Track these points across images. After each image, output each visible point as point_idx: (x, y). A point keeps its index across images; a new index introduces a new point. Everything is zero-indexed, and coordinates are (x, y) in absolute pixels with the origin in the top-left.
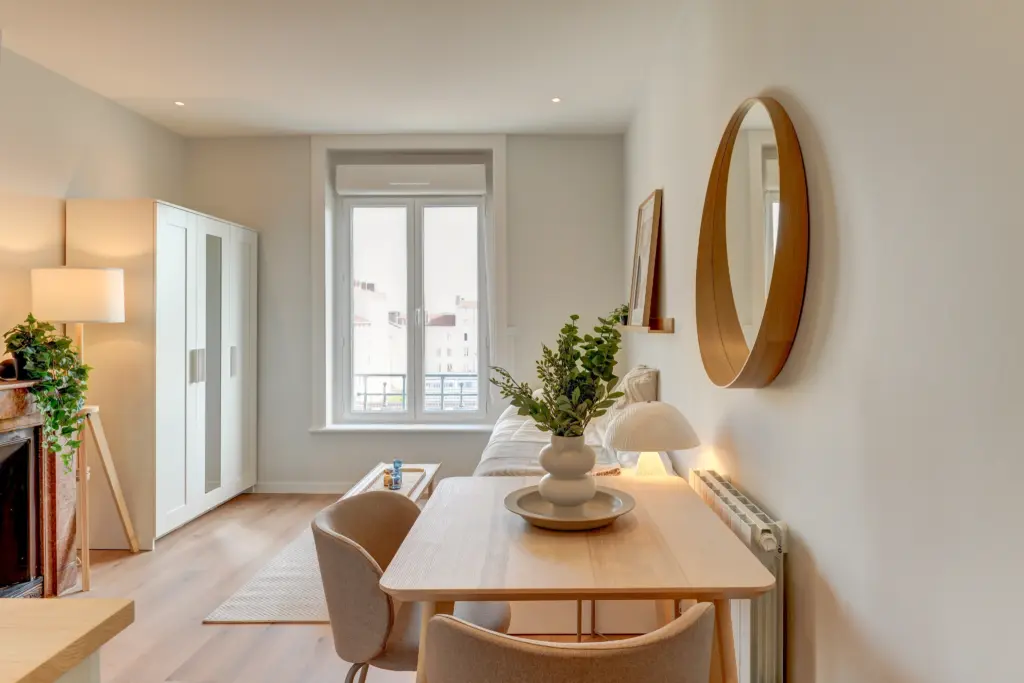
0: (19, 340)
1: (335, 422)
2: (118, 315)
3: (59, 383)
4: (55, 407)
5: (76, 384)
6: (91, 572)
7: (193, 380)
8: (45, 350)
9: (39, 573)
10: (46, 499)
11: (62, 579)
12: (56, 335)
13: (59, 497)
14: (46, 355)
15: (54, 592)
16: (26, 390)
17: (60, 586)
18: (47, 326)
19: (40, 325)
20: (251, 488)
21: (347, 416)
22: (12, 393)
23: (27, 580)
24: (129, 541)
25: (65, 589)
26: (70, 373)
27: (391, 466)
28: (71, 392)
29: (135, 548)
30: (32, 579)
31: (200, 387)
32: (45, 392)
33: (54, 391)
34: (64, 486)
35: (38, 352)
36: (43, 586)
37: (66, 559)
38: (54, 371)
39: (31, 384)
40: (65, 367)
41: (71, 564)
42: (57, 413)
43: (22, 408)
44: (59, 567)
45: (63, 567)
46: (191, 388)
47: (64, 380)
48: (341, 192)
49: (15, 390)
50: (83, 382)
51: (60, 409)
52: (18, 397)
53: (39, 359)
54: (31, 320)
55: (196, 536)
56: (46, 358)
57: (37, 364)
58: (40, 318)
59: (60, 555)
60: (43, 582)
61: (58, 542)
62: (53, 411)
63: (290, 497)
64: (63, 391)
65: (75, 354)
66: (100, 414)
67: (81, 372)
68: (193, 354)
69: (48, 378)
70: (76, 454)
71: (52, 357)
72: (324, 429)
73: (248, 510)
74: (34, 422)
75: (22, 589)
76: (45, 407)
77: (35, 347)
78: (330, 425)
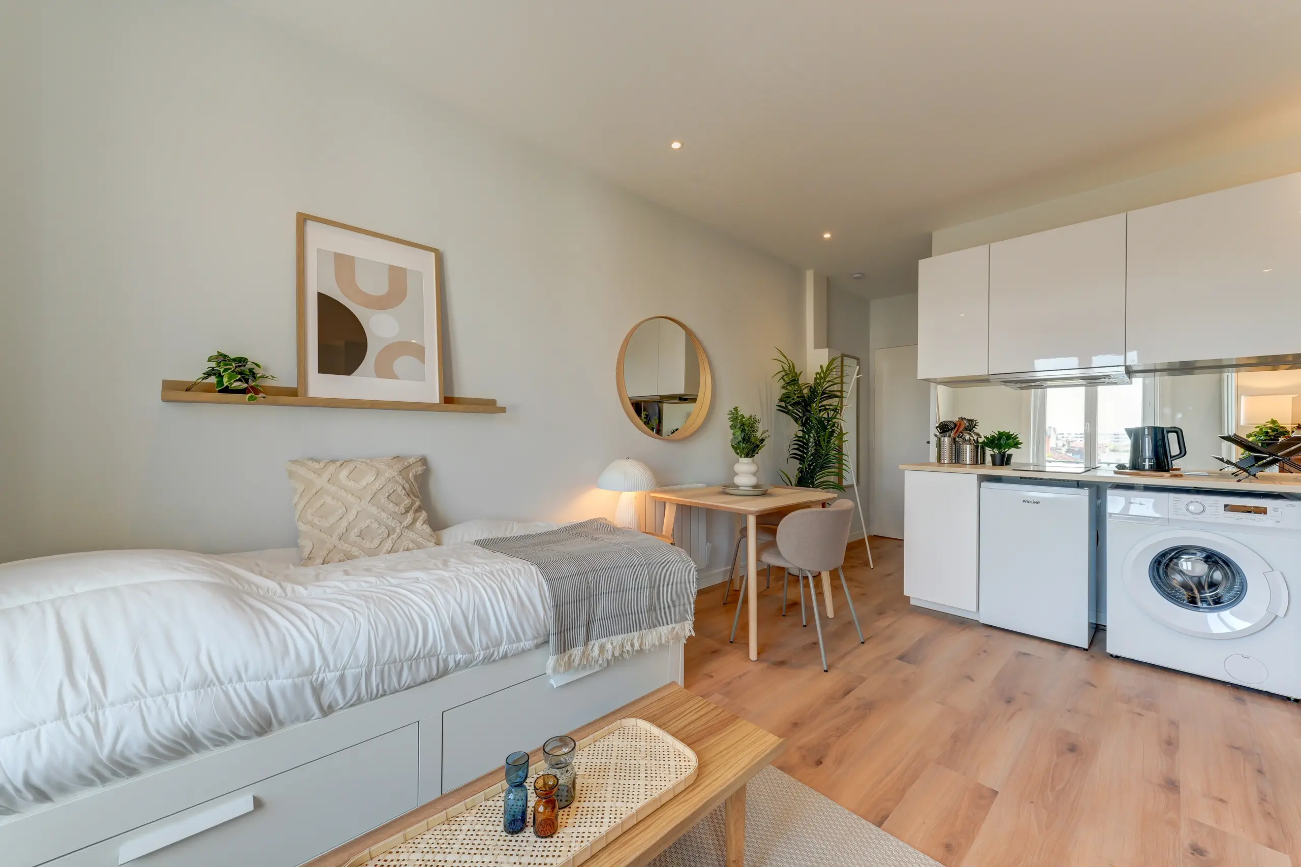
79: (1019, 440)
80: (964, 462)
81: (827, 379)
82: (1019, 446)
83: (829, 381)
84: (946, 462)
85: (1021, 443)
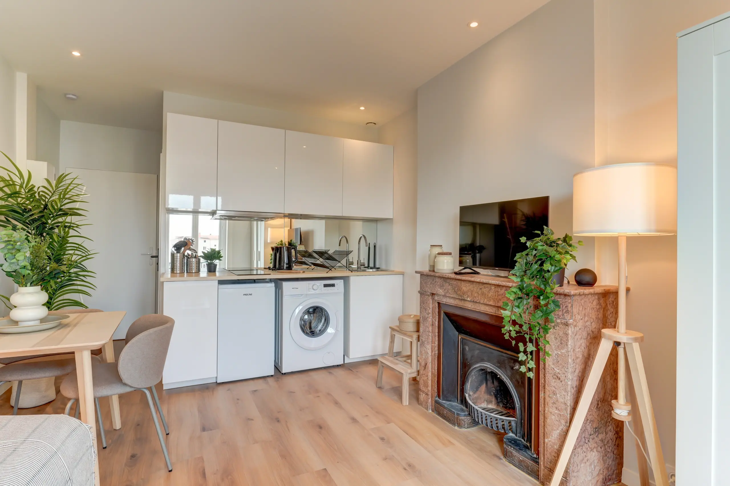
79: (221, 255)
80: (191, 271)
81: (67, 196)
82: (221, 259)
83: (69, 199)
84: (178, 272)
85: (222, 257)
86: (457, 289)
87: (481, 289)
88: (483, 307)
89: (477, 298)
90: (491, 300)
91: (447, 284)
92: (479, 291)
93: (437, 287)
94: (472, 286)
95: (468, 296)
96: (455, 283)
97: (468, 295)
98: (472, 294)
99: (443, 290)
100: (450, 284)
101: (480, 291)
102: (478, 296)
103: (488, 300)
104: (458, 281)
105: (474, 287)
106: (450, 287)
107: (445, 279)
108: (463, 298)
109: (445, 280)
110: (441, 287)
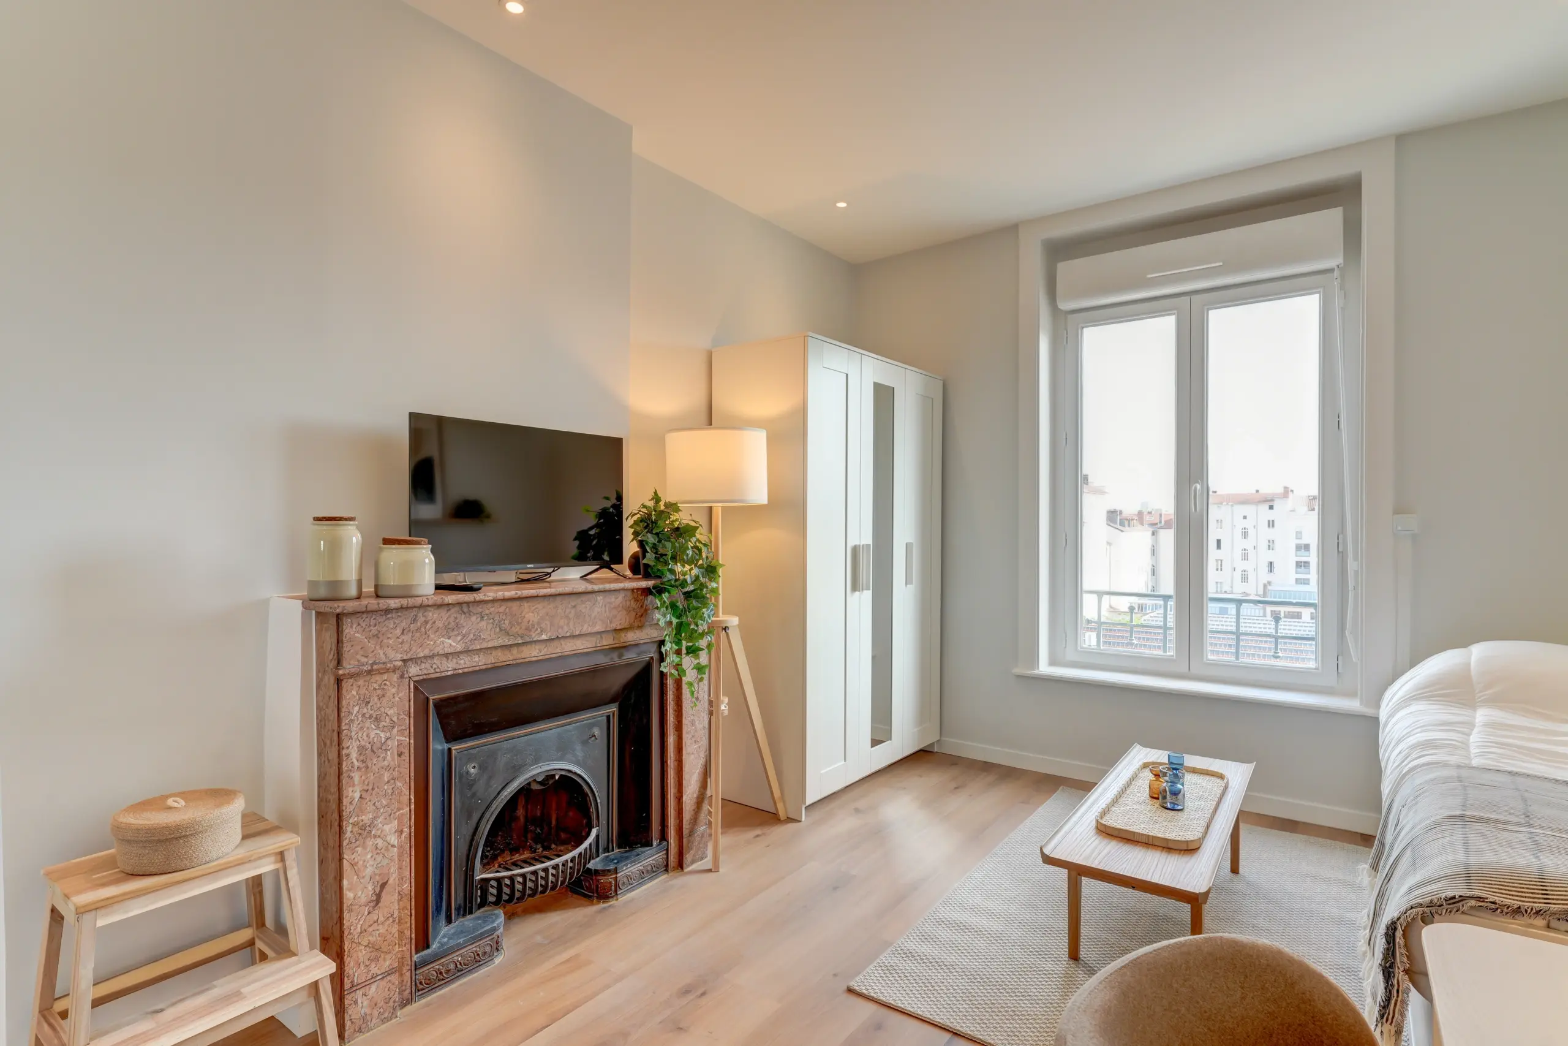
0: (641, 524)
1: (1053, 662)
2: (759, 494)
3: (684, 583)
4: (679, 617)
5: (703, 586)
6: (723, 840)
7: (855, 587)
8: (668, 539)
9: (663, 837)
10: (671, 740)
11: (689, 849)
12: (682, 518)
13: (685, 736)
14: (669, 545)
15: (680, 865)
16: (647, 592)
17: (688, 858)
18: (673, 507)
19: (667, 505)
20: (932, 745)
21: (1070, 656)
22: (629, 593)
23: (648, 844)
24: (775, 803)
25: (693, 862)
26: (695, 571)
27: (1161, 756)
28: (697, 597)
29: (782, 815)
30: (655, 843)
31: (864, 600)
32: (665, 596)
33: (677, 594)
34: (693, 724)
35: (660, 541)
36: (667, 854)
37: (695, 820)
38: (679, 568)
39: (649, 583)
40: (690, 562)
41: (702, 828)
42: (680, 626)
43: (641, 617)
44: (685, 832)
45: (691, 833)
46: (855, 598)
47: (689, 581)
48: (1064, 305)
49: (633, 590)
50: (714, 585)
51: (684, 619)
52: (636, 600)
53: (661, 551)
54: (657, 499)
55: (857, 810)
56: (668, 548)
57: (660, 557)
58: (667, 497)
59: (687, 816)
60: (667, 850)
61: (684, 798)
62: (675, 621)
63: (987, 767)
64: (688, 595)
65: (705, 545)
66: (740, 626)
67: (711, 570)
68: (855, 550)
69: (670, 576)
70: (706, 682)
71: (674, 547)
72: (1036, 672)
73: (928, 780)
74: (654, 634)
75: (642, 856)
76: (664, 616)
77: (657, 534)
78: (1044, 667)
86: (510, 623)
87: (574, 607)
88: (568, 644)
89: (565, 627)
90: (596, 623)
91: (474, 618)
92: (570, 612)
93: (432, 636)
94: (552, 606)
95: (542, 631)
96: (502, 609)
97: (540, 628)
98: (552, 625)
99: (459, 638)
100: (483, 617)
101: (573, 611)
102: (568, 624)
103: (591, 624)
104: (509, 604)
105: (556, 607)
106: (483, 624)
107: (465, 606)
108: (528, 639)
109: (465, 610)
110: (449, 631)
